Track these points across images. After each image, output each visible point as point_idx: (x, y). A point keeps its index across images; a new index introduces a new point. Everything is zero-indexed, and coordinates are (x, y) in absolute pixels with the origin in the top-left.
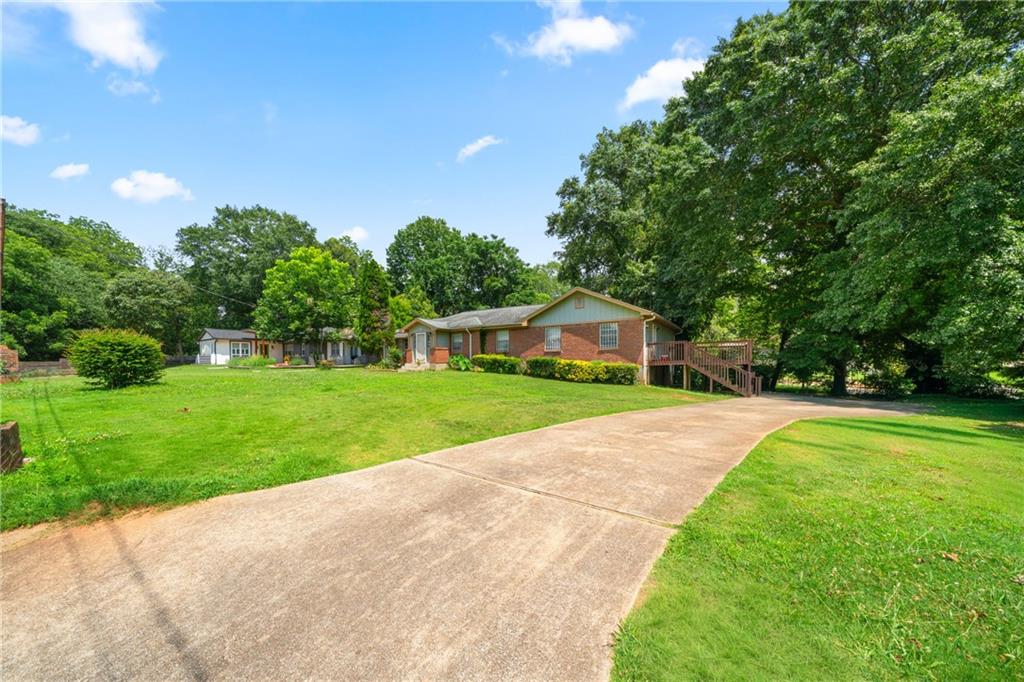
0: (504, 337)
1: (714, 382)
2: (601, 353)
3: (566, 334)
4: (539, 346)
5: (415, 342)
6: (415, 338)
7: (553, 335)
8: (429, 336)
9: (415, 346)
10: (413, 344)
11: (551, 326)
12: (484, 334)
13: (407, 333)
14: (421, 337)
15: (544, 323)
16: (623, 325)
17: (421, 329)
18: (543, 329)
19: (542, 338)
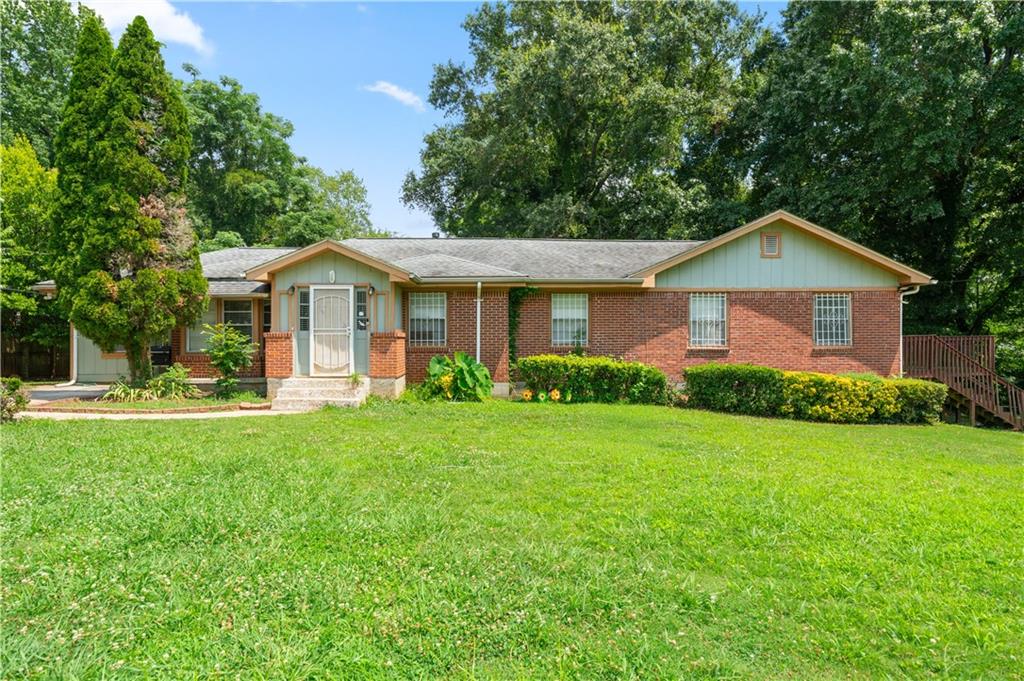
0: (570, 312)
1: (979, 408)
2: (817, 354)
3: (740, 312)
4: (673, 335)
5: (305, 311)
6: (305, 297)
7: (705, 311)
8: (361, 297)
9: (305, 326)
10: (296, 317)
11: (704, 292)
12: (517, 301)
13: (270, 283)
14: (331, 300)
15: (689, 283)
16: (861, 298)
17: (332, 275)
18: (684, 298)
19: (680, 316)
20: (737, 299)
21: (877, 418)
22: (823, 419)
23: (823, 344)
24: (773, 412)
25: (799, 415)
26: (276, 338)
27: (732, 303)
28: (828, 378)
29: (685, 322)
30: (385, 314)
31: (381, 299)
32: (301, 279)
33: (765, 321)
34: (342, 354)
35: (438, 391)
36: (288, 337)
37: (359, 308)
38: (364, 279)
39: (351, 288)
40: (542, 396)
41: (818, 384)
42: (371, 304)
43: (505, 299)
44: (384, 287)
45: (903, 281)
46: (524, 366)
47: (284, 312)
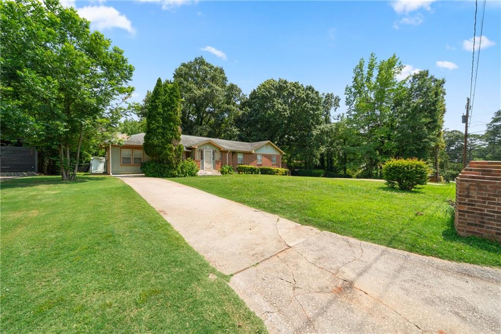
0: (240, 156)
2: (272, 165)
4: (255, 161)
5: (202, 155)
6: (202, 152)
7: (259, 157)
8: (213, 152)
9: (202, 158)
10: (200, 157)
11: (259, 154)
12: (233, 154)
13: (195, 148)
14: (208, 153)
15: (257, 152)
16: (277, 156)
17: (208, 147)
18: (256, 154)
19: (256, 158)
20: (264, 155)
21: (283, 175)
22: (278, 175)
23: (273, 163)
26: (197, 161)
27: (262, 156)
30: (218, 156)
31: (217, 153)
32: (201, 148)
33: (267, 159)
34: (210, 165)
35: (226, 173)
36: (200, 161)
37: (213, 155)
38: (215, 149)
40: (243, 173)
41: (277, 170)
42: (215, 154)
43: (231, 154)
44: (218, 151)
45: (281, 153)
46: (240, 167)
47: (197, 155)
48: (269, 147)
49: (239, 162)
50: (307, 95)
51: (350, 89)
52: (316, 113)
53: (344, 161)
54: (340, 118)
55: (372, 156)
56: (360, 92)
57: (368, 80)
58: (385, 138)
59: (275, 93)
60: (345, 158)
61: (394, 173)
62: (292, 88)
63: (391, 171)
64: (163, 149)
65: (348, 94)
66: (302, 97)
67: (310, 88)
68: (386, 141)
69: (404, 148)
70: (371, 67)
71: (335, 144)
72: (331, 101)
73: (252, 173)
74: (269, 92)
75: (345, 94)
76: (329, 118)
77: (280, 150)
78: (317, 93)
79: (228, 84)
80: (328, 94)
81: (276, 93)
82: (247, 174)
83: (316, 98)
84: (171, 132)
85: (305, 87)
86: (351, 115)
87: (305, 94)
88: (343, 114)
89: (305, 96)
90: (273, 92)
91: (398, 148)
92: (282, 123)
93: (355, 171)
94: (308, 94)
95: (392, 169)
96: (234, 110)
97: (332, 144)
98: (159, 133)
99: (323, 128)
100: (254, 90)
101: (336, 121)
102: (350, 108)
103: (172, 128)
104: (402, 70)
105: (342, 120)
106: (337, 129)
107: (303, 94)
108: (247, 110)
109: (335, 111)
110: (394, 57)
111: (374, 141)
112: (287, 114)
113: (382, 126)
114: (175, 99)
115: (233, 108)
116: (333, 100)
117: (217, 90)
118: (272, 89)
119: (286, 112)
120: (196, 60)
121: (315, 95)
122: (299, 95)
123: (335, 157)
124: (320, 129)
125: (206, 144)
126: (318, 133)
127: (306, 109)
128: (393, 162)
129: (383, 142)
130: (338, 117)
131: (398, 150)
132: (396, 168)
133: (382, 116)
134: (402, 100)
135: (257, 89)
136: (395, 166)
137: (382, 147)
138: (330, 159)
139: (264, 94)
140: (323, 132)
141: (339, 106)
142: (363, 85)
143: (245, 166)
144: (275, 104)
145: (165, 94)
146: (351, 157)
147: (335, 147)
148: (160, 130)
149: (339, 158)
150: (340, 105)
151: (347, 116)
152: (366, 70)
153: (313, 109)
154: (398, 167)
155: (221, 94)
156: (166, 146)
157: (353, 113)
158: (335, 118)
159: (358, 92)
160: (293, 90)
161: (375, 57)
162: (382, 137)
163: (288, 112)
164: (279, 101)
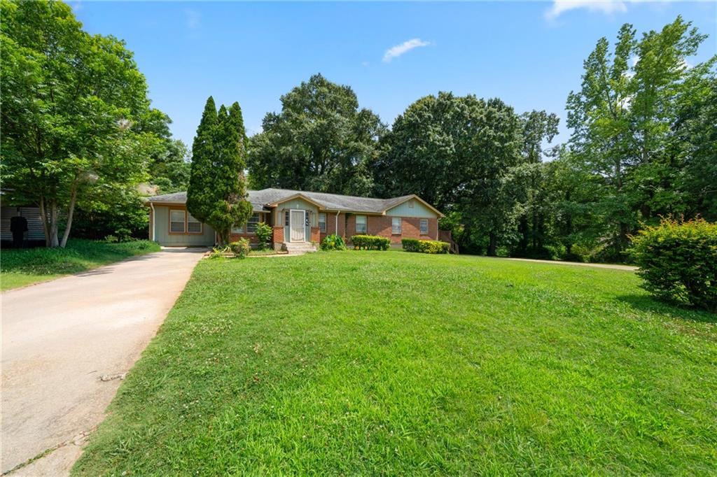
0: (361, 221)
2: (421, 235)
3: (404, 222)
4: (388, 229)
5: (287, 218)
6: (287, 214)
7: (396, 223)
8: (307, 214)
9: (287, 224)
10: (284, 221)
11: (395, 217)
12: (347, 218)
13: (275, 207)
14: (297, 215)
15: (392, 214)
16: (430, 220)
17: (298, 206)
18: (391, 218)
19: (390, 224)
20: (405, 219)
21: (438, 253)
22: (428, 253)
23: (422, 233)
24: (417, 251)
25: (423, 252)
26: (278, 228)
27: (402, 220)
28: (429, 242)
29: (391, 226)
30: (315, 220)
31: (314, 215)
32: (287, 207)
33: (410, 226)
34: (302, 234)
35: (331, 247)
36: (282, 228)
37: (306, 218)
38: (309, 208)
39: (304, 211)
40: (362, 248)
41: (427, 243)
42: (311, 217)
43: (344, 216)
44: (315, 211)
45: (439, 216)
46: (356, 238)
47: (279, 219)
48: (415, 205)
49: (358, 230)
50: (489, 117)
51: (578, 99)
52: (507, 144)
53: (566, 228)
54: (557, 153)
55: (625, 221)
56: (597, 101)
57: (616, 74)
58: (657, 185)
59: (429, 117)
60: (569, 223)
61: (671, 259)
62: (461, 105)
63: (659, 254)
64: (211, 208)
65: (573, 108)
66: (478, 118)
67: (496, 104)
68: (660, 189)
69: (705, 202)
70: (623, 50)
71: (547, 199)
72: (540, 124)
73: (379, 249)
74: (420, 116)
75: (567, 108)
76: (537, 154)
77: (435, 210)
78: (509, 110)
79: (359, 111)
80: (534, 112)
81: (432, 117)
82: (368, 249)
83: (507, 118)
84: (225, 181)
85: (486, 101)
86: (579, 145)
87: (485, 113)
88: (564, 145)
89: (486, 116)
90: (426, 115)
91: (689, 203)
92: (442, 166)
93: (591, 248)
94: (490, 112)
95: (665, 248)
96: (364, 149)
97: (542, 200)
98: (206, 183)
99: (520, 170)
100: (400, 116)
101: (550, 159)
102: (576, 132)
103: (227, 175)
104: (700, 44)
105: (561, 157)
106: (551, 173)
107: (481, 113)
108: (388, 149)
109: (550, 142)
110: (678, 21)
111: (630, 191)
112: (451, 149)
113: (650, 161)
114: (233, 127)
115: (364, 146)
116: (545, 122)
117: (337, 121)
118: (425, 110)
119: (449, 146)
120: (312, 80)
121: (505, 113)
122: (474, 116)
123: (549, 222)
124: (514, 173)
125: (294, 199)
126: (511, 179)
127: (485, 139)
128: (668, 230)
129: (652, 194)
130: (555, 151)
131: (689, 208)
132: (678, 245)
133: (650, 141)
134: (698, 105)
135: (405, 114)
136: (674, 240)
137: (648, 202)
138: (540, 227)
139: (412, 119)
140: (519, 178)
141: (558, 133)
142: (604, 87)
143: (367, 236)
144: (430, 135)
145: (220, 122)
146: (583, 221)
147: (547, 204)
148: (209, 179)
149: (557, 224)
150: (559, 130)
151: (571, 147)
152: (610, 59)
153: (502, 140)
154: (686, 242)
155: (344, 126)
156: (216, 203)
157: (583, 140)
158: (549, 153)
159: (595, 102)
160: (463, 109)
161: (632, 30)
162: (650, 182)
163: (453, 146)
164: (437, 129)
